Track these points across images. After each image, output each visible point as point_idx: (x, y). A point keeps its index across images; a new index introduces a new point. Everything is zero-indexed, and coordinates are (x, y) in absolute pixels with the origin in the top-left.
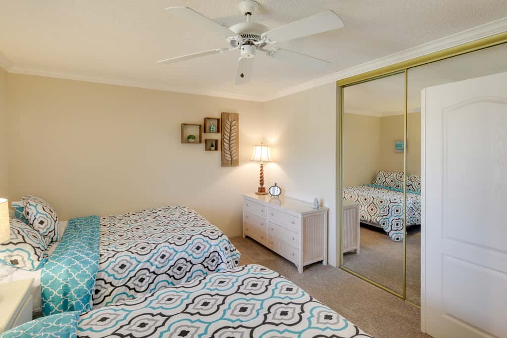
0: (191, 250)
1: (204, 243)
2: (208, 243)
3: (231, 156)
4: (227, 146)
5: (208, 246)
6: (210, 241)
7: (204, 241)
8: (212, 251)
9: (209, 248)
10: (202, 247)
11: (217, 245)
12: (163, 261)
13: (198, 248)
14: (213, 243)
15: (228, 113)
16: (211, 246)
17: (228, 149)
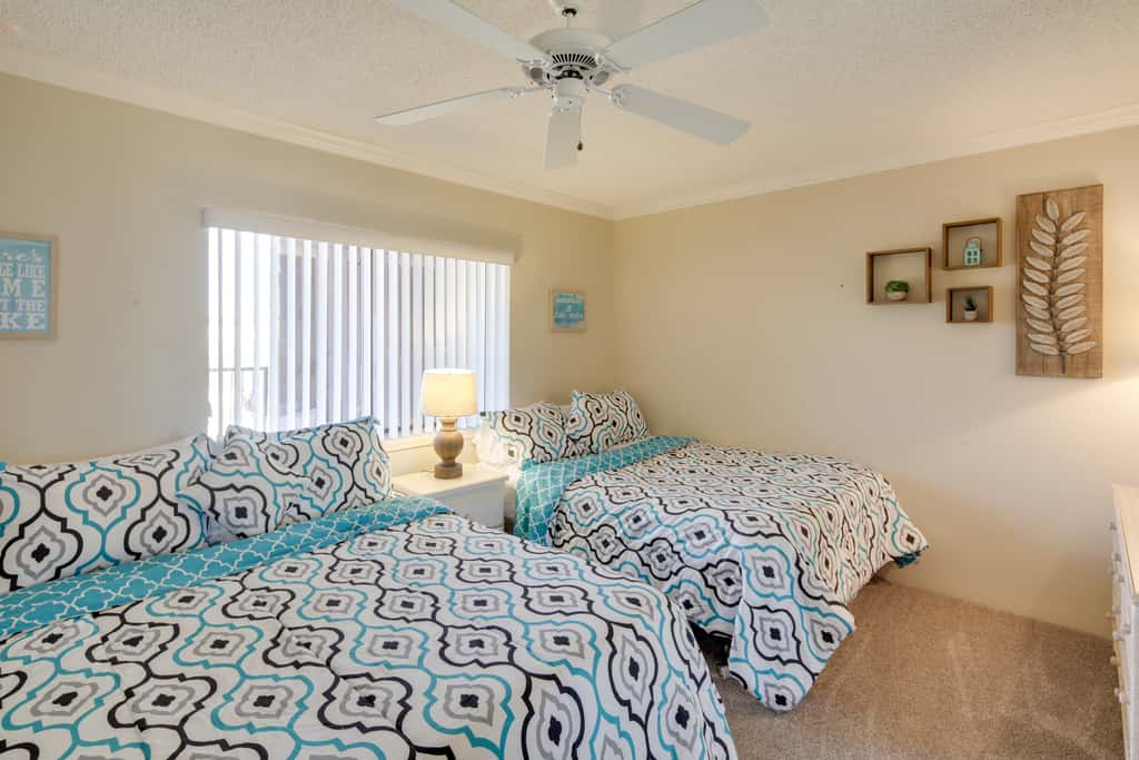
0: (685, 530)
1: (715, 531)
2: (724, 533)
3: (1060, 339)
4: (1036, 306)
5: (721, 541)
6: (729, 531)
7: (717, 527)
8: (726, 557)
9: (722, 547)
10: (708, 537)
11: (740, 548)
12: (635, 526)
13: (700, 535)
14: (736, 540)
15: (1044, 193)
16: (727, 544)
17: (1046, 315)
